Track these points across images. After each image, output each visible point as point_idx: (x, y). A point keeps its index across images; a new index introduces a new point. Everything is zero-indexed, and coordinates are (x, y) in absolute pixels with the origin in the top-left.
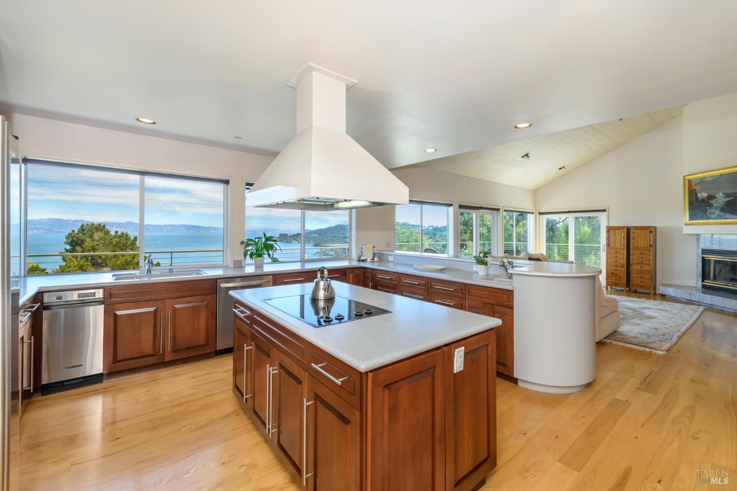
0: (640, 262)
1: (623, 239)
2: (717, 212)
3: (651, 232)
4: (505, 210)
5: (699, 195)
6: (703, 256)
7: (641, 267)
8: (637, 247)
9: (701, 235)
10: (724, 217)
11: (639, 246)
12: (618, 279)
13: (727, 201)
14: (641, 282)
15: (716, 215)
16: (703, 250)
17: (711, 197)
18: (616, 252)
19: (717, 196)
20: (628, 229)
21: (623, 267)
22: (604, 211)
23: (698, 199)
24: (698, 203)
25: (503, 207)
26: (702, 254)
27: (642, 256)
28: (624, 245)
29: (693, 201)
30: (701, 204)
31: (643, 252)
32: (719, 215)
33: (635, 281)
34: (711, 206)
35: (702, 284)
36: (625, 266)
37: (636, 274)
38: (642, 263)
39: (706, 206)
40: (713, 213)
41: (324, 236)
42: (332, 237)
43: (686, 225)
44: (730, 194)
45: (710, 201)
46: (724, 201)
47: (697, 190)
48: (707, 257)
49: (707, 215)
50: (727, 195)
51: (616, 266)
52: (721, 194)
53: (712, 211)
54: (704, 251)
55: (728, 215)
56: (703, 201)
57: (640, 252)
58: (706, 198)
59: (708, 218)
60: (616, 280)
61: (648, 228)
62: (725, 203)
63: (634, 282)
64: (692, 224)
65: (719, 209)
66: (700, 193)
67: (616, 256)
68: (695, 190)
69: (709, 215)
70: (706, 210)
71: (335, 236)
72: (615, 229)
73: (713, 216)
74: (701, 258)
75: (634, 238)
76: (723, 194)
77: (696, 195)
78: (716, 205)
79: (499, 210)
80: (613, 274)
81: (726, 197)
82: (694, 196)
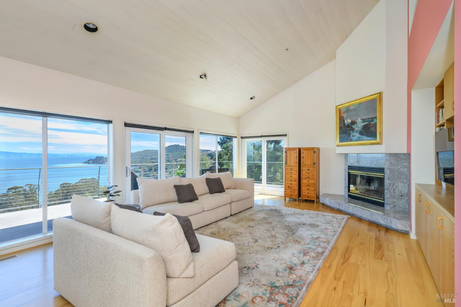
0: (307, 177)
1: (296, 158)
2: (357, 135)
3: (315, 152)
4: (200, 133)
5: (346, 121)
6: (349, 171)
7: (308, 181)
8: (305, 165)
9: (349, 154)
10: (362, 139)
11: (307, 164)
12: (292, 191)
13: (364, 125)
14: (308, 193)
15: (356, 138)
16: (349, 166)
17: (353, 123)
18: (291, 169)
19: (357, 121)
20: (300, 150)
21: (296, 181)
22: (286, 135)
23: (345, 125)
24: (345, 128)
25: (198, 130)
26: (348, 170)
27: (309, 172)
28: (296, 163)
29: (342, 126)
30: (347, 129)
31: (309, 169)
32: (358, 138)
33: (304, 192)
34: (353, 130)
35: (348, 194)
36: (297, 180)
37: (305, 186)
38: (308, 177)
39: (350, 130)
40: (355, 136)
41: (134, 158)
42: (140, 159)
43: (338, 146)
44: (366, 119)
45: (353, 126)
46: (362, 126)
47: (344, 117)
48: (353, 172)
49: (350, 137)
50: (364, 120)
51: (291, 180)
52: (360, 119)
53: (354, 134)
54: (350, 168)
55: (364, 137)
56: (348, 126)
57: (307, 168)
58: (350, 124)
59: (351, 140)
60: (291, 192)
61: (312, 149)
62: (362, 127)
63: (303, 194)
64: (342, 146)
65: (358, 132)
66: (347, 120)
67: (291, 173)
68: (343, 117)
69: (352, 138)
70: (350, 134)
71: (143, 158)
72: (291, 150)
73: (354, 138)
74: (348, 173)
75: (303, 158)
76: (361, 120)
77: (344, 121)
78: (356, 129)
79: (193, 132)
80: (289, 187)
81: (363, 122)
82: (342, 122)
